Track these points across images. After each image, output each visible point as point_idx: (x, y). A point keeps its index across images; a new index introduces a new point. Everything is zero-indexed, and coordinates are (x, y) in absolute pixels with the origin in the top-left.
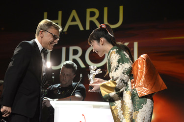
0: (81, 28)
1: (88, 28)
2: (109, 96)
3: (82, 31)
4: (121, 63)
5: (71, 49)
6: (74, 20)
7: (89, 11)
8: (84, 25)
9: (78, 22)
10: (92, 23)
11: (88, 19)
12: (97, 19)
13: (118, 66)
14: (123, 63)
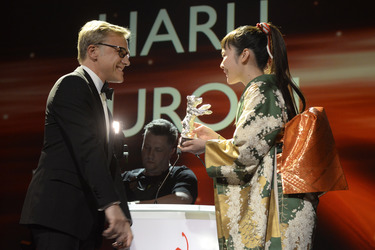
0: (179, 49)
1: (193, 47)
2: (219, 173)
3: (181, 54)
4: (261, 114)
5: (158, 92)
6: (163, 30)
7: (194, 11)
8: (185, 42)
9: (172, 36)
10: (201, 37)
11: (194, 28)
12: (213, 29)
13: (253, 118)
14: (266, 114)
